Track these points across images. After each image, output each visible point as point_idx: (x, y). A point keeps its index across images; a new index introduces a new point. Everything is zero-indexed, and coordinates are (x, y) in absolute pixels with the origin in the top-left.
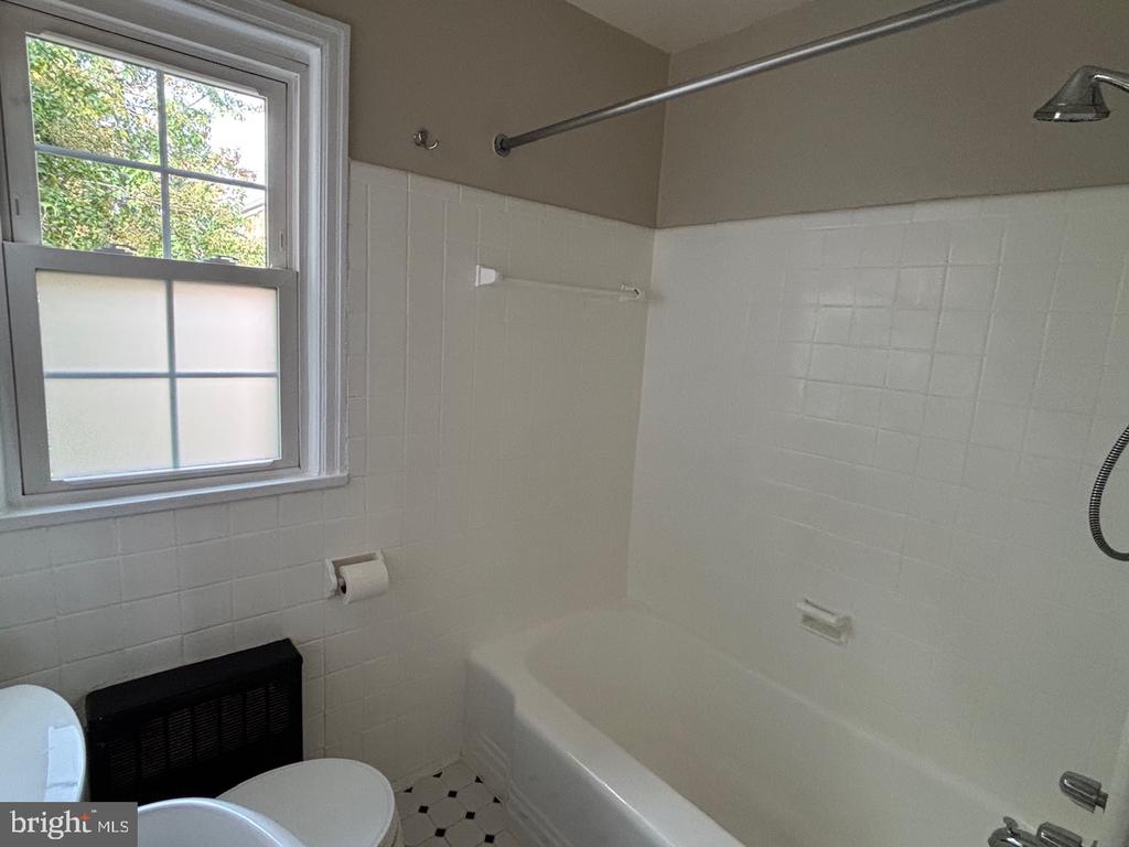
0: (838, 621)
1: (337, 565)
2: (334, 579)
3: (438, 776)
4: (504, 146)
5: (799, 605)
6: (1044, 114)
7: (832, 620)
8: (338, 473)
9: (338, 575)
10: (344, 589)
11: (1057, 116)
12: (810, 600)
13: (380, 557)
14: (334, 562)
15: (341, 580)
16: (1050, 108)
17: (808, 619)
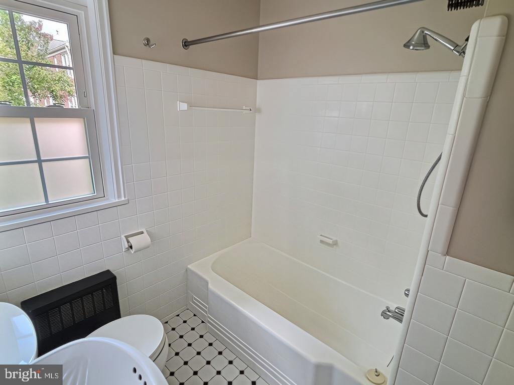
0: (333, 242)
1: (127, 237)
2: (126, 243)
3: (178, 315)
4: (186, 44)
5: (318, 236)
6: (407, 46)
7: (330, 241)
8: (123, 199)
9: (128, 242)
10: (131, 247)
11: (411, 47)
12: (323, 234)
13: (145, 232)
14: (125, 236)
15: (129, 244)
16: (409, 44)
17: (322, 242)
